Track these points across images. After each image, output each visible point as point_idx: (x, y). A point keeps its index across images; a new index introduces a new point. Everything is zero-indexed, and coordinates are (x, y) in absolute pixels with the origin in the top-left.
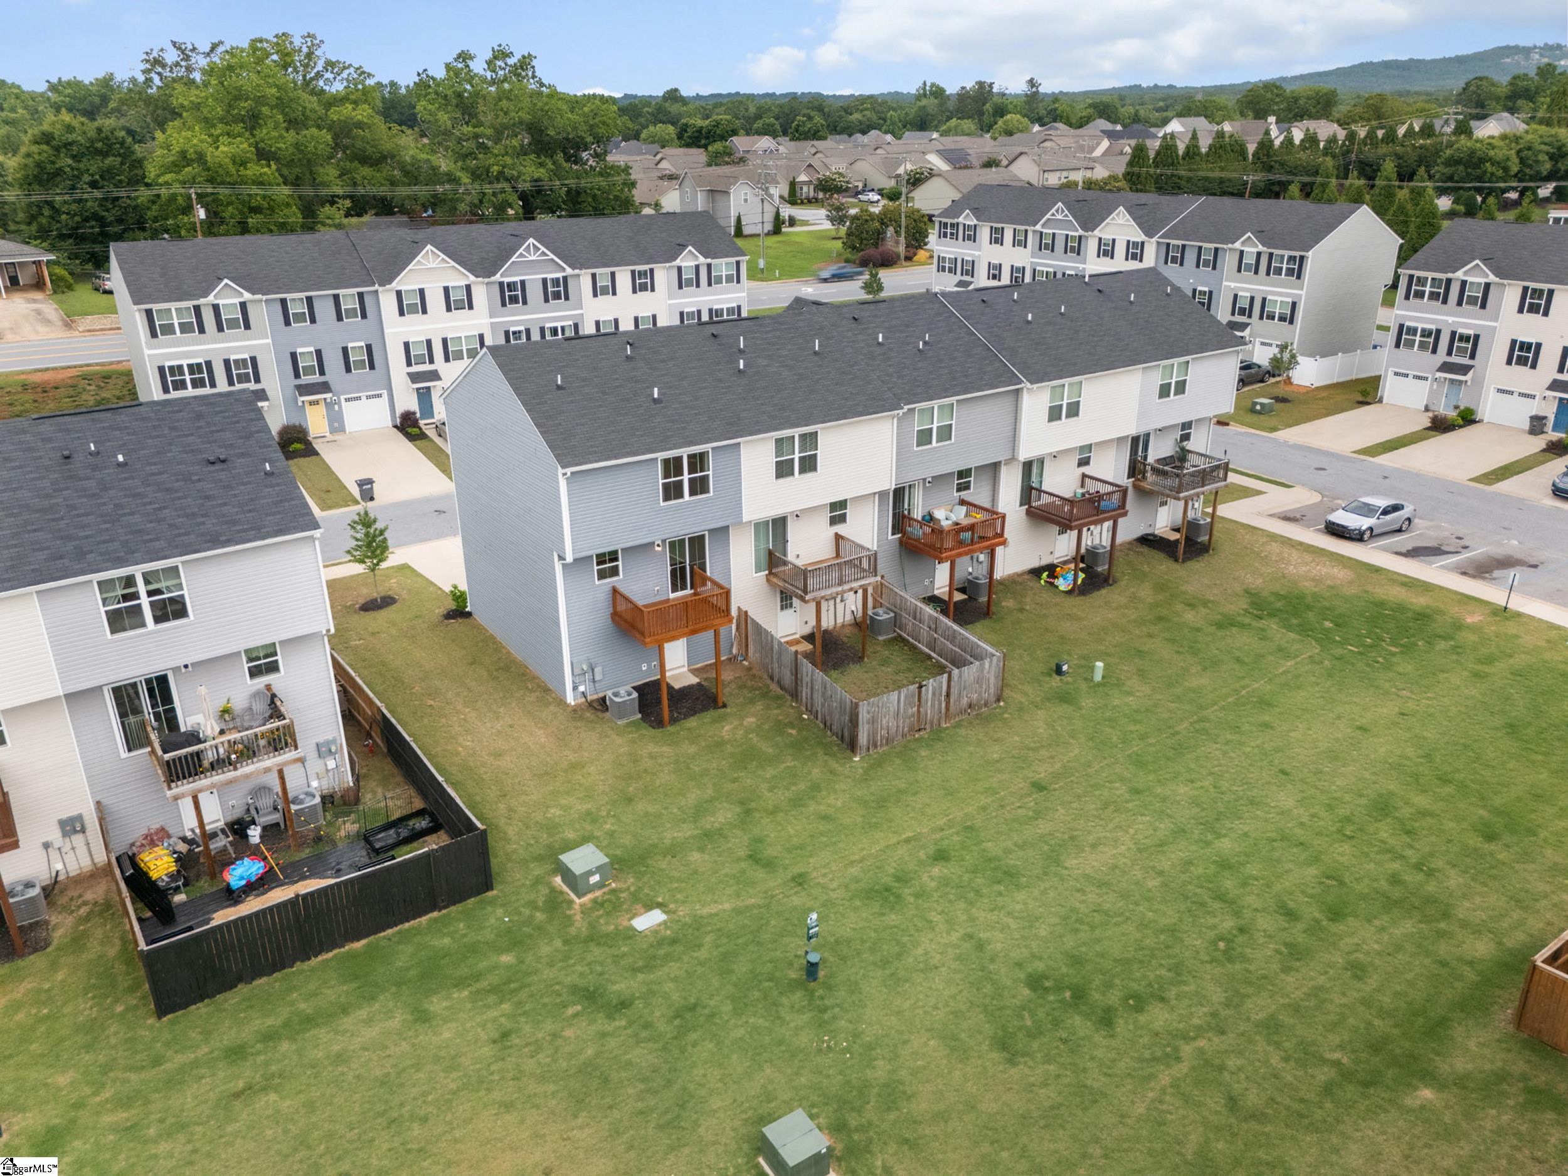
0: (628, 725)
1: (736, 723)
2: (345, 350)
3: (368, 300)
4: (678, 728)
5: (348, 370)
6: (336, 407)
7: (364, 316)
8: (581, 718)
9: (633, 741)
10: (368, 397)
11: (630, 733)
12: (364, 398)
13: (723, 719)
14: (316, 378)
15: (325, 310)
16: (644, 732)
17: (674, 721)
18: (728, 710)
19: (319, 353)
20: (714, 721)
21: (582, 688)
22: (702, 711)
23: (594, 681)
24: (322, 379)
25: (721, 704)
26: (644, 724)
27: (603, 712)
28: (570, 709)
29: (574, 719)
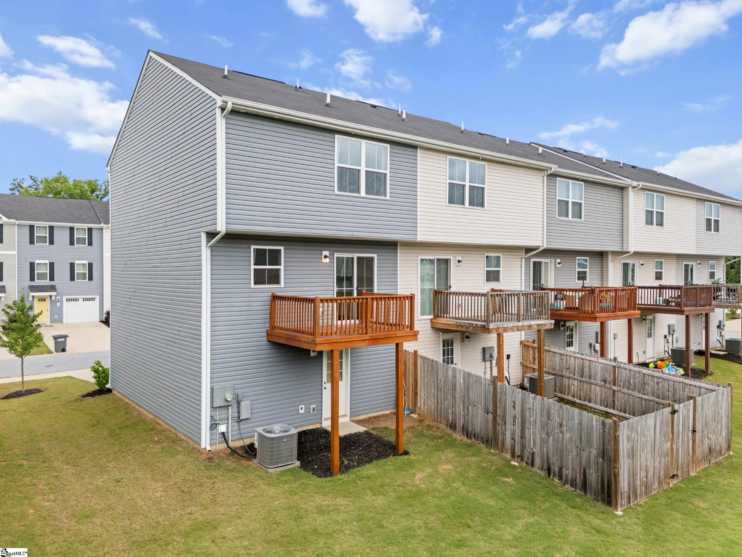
0: (282, 473)
1: (429, 470)
2: (72, 265)
3: (95, 234)
4: (352, 476)
5: (72, 279)
6: (59, 304)
7: (90, 244)
8: (218, 466)
9: (293, 492)
10: (84, 300)
11: (286, 482)
12: (81, 300)
13: (411, 465)
14: (47, 282)
15: (61, 237)
16: (305, 481)
17: (345, 469)
18: (412, 457)
19: (52, 265)
20: (399, 469)
21: (222, 428)
22: (379, 457)
23: (239, 420)
24: (52, 283)
25: (401, 451)
26: (303, 473)
27: (248, 459)
28: (204, 456)
29: (208, 468)
